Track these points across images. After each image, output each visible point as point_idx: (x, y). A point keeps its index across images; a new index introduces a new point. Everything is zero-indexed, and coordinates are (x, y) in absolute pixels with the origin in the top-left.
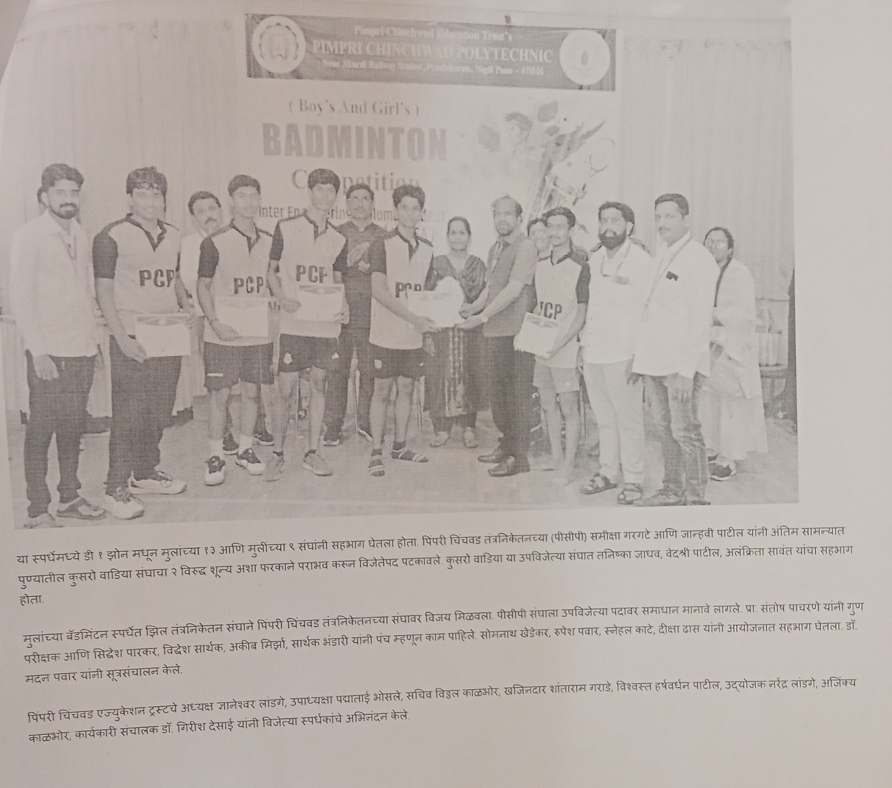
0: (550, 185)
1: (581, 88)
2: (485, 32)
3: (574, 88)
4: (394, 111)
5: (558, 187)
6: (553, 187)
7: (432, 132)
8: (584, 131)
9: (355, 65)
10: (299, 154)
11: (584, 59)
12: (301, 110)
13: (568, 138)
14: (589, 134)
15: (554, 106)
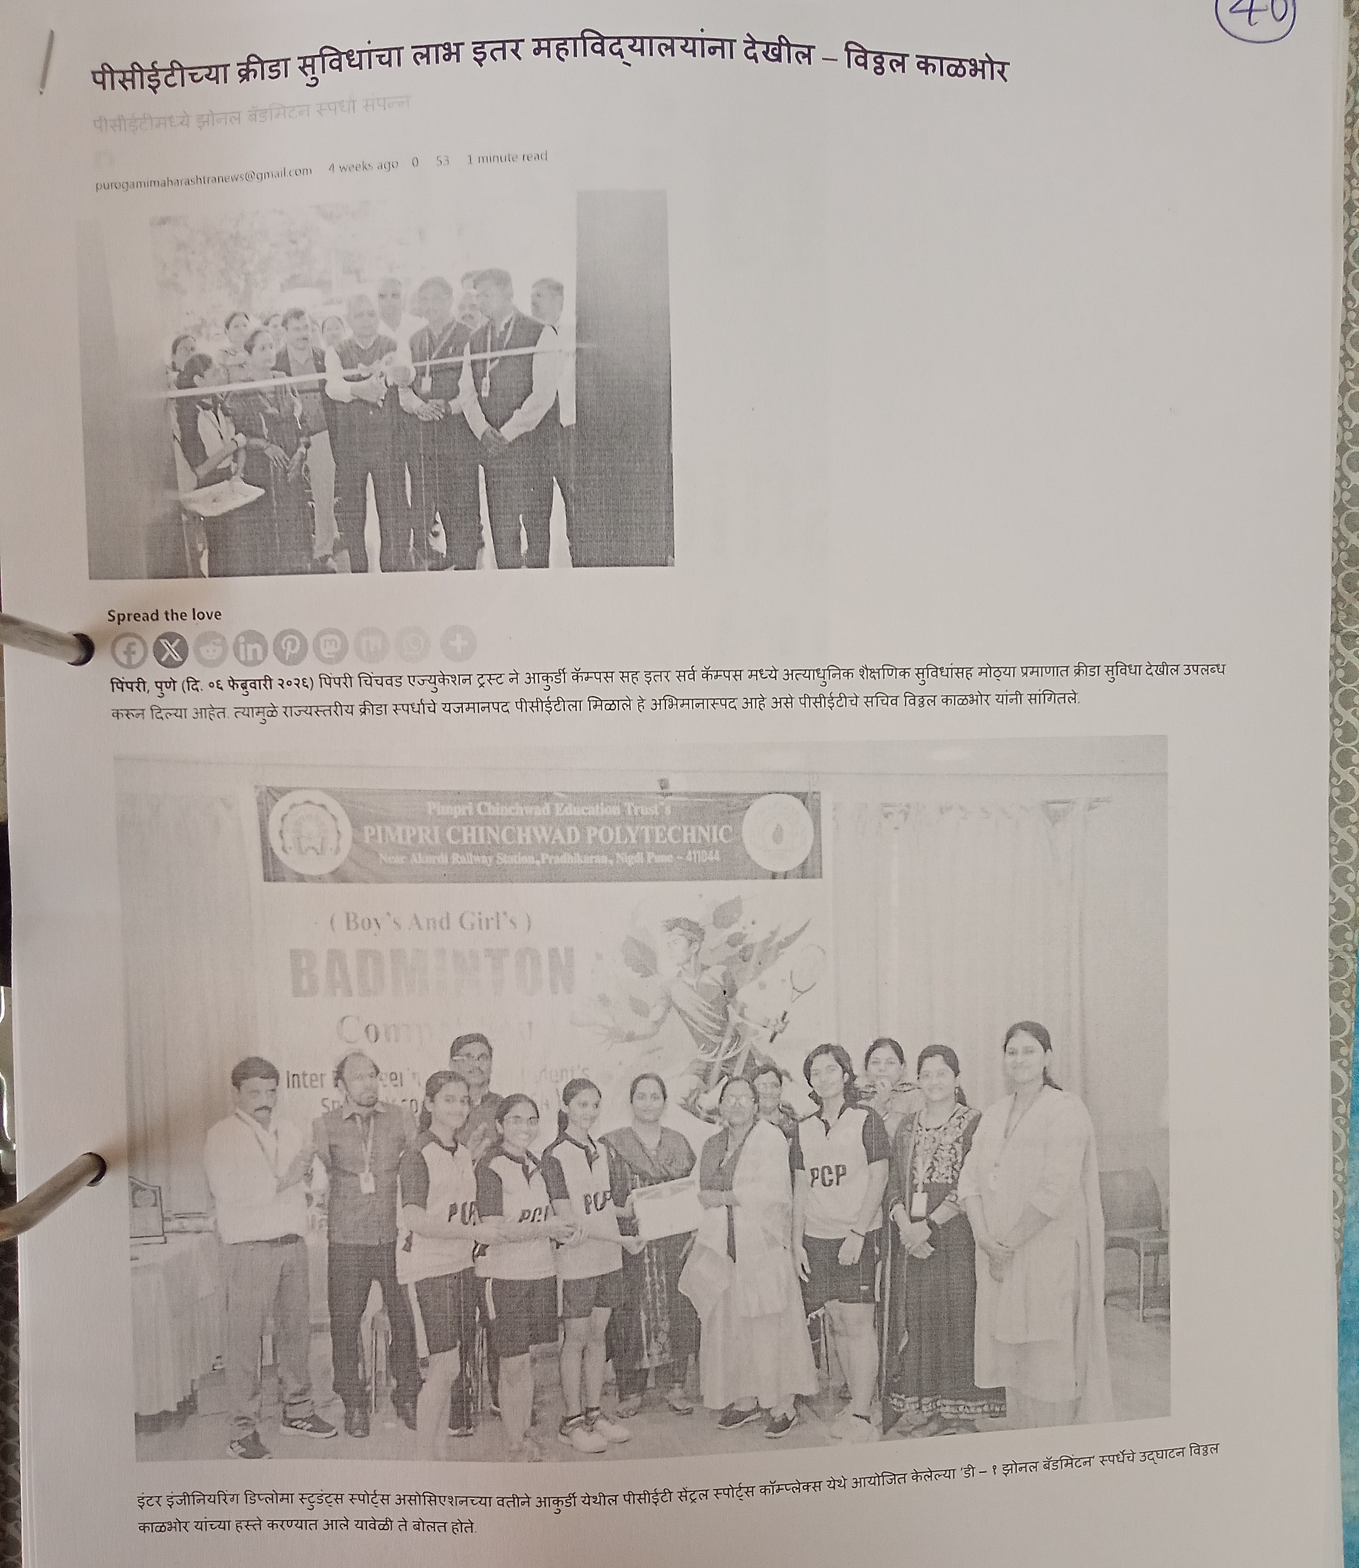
0: (735, 1018)
1: (774, 876)
2: (629, 805)
3: (763, 878)
4: (493, 924)
5: (748, 1019)
6: (740, 1020)
7: (553, 953)
8: (779, 938)
9: (430, 860)
10: (349, 992)
11: (778, 835)
12: (349, 929)
13: (757, 949)
14: (789, 941)
15: (736, 903)
